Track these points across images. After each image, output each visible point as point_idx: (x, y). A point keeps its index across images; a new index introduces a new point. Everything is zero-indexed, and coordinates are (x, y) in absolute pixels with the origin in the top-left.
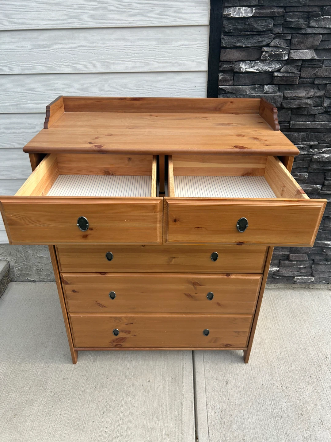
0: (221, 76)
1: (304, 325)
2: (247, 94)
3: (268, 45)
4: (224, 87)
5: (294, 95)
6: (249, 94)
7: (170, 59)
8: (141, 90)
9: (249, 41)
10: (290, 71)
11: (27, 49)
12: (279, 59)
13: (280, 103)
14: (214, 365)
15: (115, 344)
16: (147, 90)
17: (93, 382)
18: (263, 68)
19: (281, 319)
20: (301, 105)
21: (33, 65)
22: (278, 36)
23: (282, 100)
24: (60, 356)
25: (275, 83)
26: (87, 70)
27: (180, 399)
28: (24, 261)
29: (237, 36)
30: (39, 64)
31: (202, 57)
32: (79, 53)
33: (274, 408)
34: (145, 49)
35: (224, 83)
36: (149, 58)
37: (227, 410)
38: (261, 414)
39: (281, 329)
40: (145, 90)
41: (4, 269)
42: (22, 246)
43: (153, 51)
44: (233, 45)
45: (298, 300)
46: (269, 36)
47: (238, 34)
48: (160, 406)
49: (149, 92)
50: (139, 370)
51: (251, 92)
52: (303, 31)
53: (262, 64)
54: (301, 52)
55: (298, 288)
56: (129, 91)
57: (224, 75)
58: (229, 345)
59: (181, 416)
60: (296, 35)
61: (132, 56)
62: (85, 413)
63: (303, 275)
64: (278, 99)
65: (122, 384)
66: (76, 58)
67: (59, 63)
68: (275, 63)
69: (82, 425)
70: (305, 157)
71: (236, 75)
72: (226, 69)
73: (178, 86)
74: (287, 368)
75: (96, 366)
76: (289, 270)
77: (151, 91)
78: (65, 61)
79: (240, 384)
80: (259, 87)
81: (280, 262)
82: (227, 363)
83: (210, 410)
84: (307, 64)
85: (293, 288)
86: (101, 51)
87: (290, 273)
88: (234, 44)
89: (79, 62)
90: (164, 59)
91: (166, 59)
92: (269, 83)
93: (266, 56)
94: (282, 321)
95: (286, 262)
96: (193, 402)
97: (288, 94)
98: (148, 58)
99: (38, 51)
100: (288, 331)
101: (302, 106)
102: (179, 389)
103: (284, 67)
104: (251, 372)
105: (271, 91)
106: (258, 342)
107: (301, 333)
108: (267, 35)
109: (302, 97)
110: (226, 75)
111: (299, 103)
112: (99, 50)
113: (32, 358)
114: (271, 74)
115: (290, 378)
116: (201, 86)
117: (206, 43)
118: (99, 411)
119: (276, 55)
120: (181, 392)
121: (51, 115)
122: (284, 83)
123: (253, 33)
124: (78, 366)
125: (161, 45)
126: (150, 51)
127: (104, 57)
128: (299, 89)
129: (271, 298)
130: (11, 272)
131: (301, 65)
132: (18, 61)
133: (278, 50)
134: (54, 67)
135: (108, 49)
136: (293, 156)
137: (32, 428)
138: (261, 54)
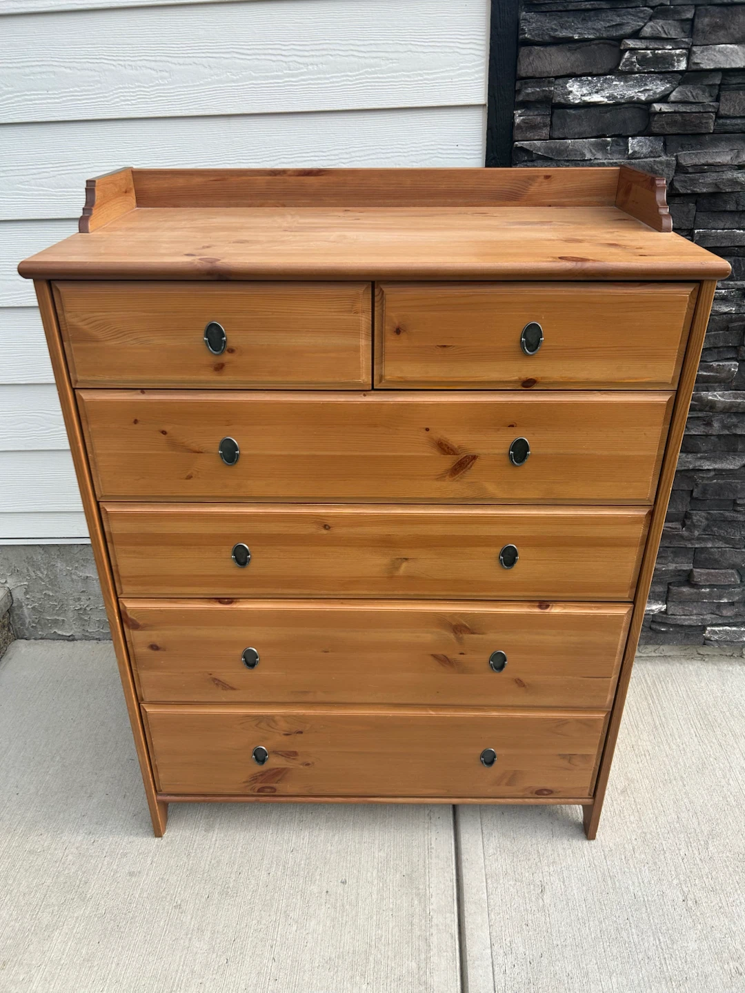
0: (520, 116)
1: (735, 745)
2: (584, 160)
3: (636, 35)
4: (526, 145)
5: (703, 161)
6: (591, 160)
7: (393, 77)
8: (324, 158)
9: (590, 24)
10: (692, 99)
11: (49, 59)
12: (664, 70)
13: (669, 182)
14: (509, 843)
15: (259, 785)
16: (337, 157)
17: (204, 882)
18: (625, 92)
19: (675, 730)
20: (721, 187)
21: (64, 99)
22: (660, 12)
23: (672, 173)
24: (123, 817)
25: (655, 129)
26: (192, 109)
27: (423, 928)
28: (46, 590)
29: (559, 14)
30: (79, 96)
31: (473, 70)
32: (173, 66)
33: (666, 956)
34: (334, 53)
35: (529, 135)
36: (343, 76)
37: (545, 961)
38: (633, 971)
39: (676, 756)
40: (333, 157)
42: (42, 552)
43: (352, 58)
44: (551, 36)
45: (715, 686)
46: (638, 12)
47: (562, 9)
48: (370, 946)
49: (343, 161)
50: (320, 854)
51: (595, 155)
53: (622, 83)
54: (720, 51)
55: (714, 655)
56: (293, 160)
57: (528, 113)
58: (546, 792)
59: (425, 972)
60: (706, 9)
61: (302, 71)
62: (180, 960)
63: (727, 622)
64: (663, 171)
65: (274, 889)
66: (165, 78)
67: (126, 92)
68: (654, 80)
70: (732, 321)
71: (558, 111)
72: (532, 98)
73: (415, 145)
74: (696, 852)
75: (213, 842)
76: (690, 609)
77: (349, 160)
78: (139, 87)
79: (575, 892)
80: (617, 141)
81: (669, 591)
82: (541, 837)
83: (500, 960)
84: (734, 82)
85: (702, 657)
86: (227, 61)
87: (694, 617)
88: (552, 33)
89: (173, 88)
90: (379, 78)
91: (385, 76)
92: (639, 132)
93: (633, 62)
94: (676, 737)
95: (685, 590)
96: (457, 936)
97: (687, 159)
98: (339, 75)
99: (75, 65)
100: (695, 761)
101: (724, 188)
102: (420, 902)
103: (677, 90)
104: (605, 864)
105: (645, 150)
106: (619, 787)
108: (634, 10)
109: (724, 165)
110: (532, 114)
111: (716, 180)
112: (220, 57)
113: (54, 822)
114: (644, 107)
115: (704, 878)
116: (472, 144)
117: (484, 34)
118: (214, 956)
119: (657, 60)
120: (424, 910)
121: (97, 201)
122: (677, 132)
123: (599, 5)
124: (168, 843)
125: (372, 42)
126: (347, 58)
127: (233, 75)
128: (716, 146)
129: (649, 681)
130: (17, 614)
131: (719, 85)
132: (28, 91)
133: (661, 47)
134: (113, 104)
135: (243, 54)
136: (712, 281)
138: (621, 57)
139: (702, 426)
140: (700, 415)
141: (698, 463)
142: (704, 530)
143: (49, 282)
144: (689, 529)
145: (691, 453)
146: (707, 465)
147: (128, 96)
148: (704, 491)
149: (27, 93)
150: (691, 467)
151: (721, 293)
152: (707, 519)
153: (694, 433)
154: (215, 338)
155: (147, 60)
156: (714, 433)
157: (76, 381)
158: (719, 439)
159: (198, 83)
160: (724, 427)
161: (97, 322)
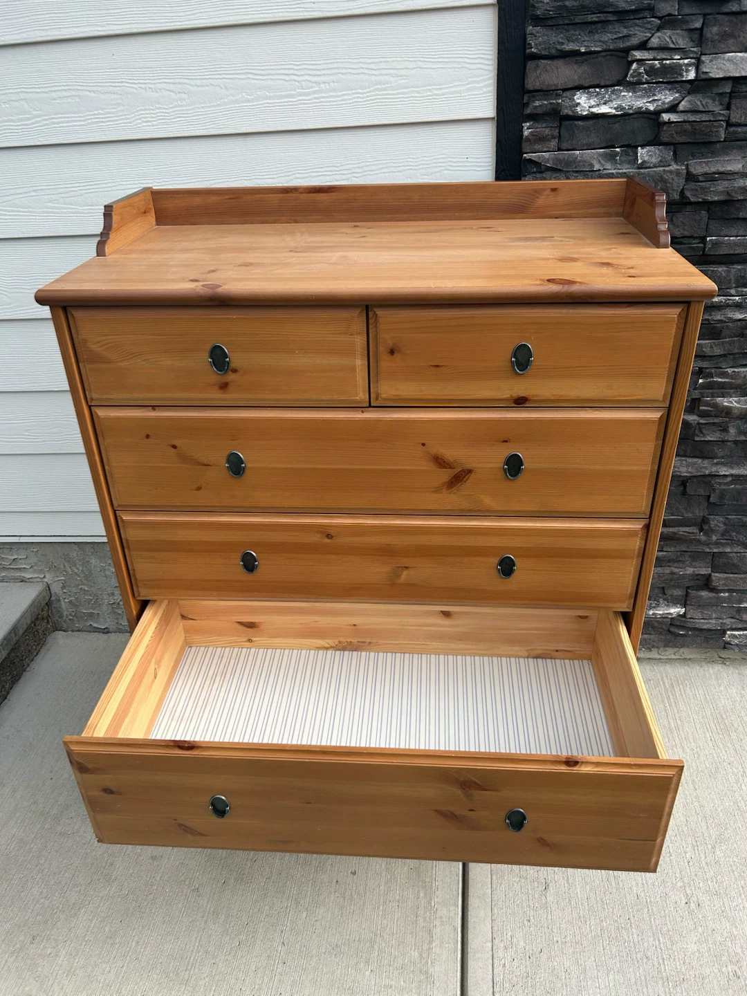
0: (528, 128)
2: (593, 171)
3: (643, 46)
4: (535, 157)
5: (713, 170)
6: (600, 170)
7: (403, 93)
8: (337, 173)
9: (597, 37)
10: (701, 108)
11: (73, 83)
12: (672, 80)
13: (679, 191)
16: (350, 172)
17: (220, 867)
18: (634, 103)
19: (690, 734)
20: (733, 194)
21: (90, 121)
22: (668, 22)
23: (682, 182)
25: (665, 139)
26: (210, 128)
27: (428, 919)
28: (81, 585)
29: (566, 27)
30: (102, 118)
31: (481, 85)
32: (191, 88)
33: (665, 956)
34: (344, 71)
35: (537, 147)
36: (353, 94)
37: (544, 956)
38: (631, 970)
40: (346, 172)
41: (38, 600)
42: (77, 549)
43: (362, 76)
44: (557, 50)
45: (734, 690)
46: (645, 23)
47: (568, 22)
48: (376, 935)
49: (355, 175)
51: (603, 166)
52: (732, 6)
53: (631, 94)
54: (729, 60)
55: (735, 659)
56: (307, 175)
57: (537, 125)
59: (427, 962)
60: (715, 18)
61: (315, 89)
62: (195, 942)
64: (673, 180)
66: (184, 100)
67: (147, 114)
68: (663, 90)
69: (186, 970)
71: (566, 123)
72: (540, 111)
73: (425, 158)
74: (703, 856)
76: (710, 613)
77: (361, 174)
78: (160, 108)
79: (578, 890)
80: (626, 151)
81: (687, 594)
83: (500, 953)
84: (745, 90)
85: (723, 661)
86: (242, 81)
87: (714, 621)
88: (558, 47)
89: (191, 109)
90: (389, 94)
91: (394, 92)
92: (648, 142)
93: (641, 73)
94: (691, 740)
95: (704, 594)
96: (459, 929)
97: (698, 167)
98: (350, 92)
99: (99, 89)
101: (736, 195)
102: (425, 894)
103: (686, 99)
105: (654, 160)
108: (641, 21)
109: (735, 173)
110: (540, 126)
111: (728, 188)
112: (236, 78)
114: (653, 117)
115: (709, 882)
116: (482, 156)
117: (491, 49)
118: (228, 938)
119: (665, 70)
120: (429, 903)
121: (114, 226)
122: (687, 141)
123: (605, 17)
125: (383, 60)
126: (356, 76)
127: (249, 95)
128: (728, 154)
129: (667, 684)
130: (55, 607)
131: (730, 93)
132: (55, 114)
133: (669, 57)
134: (135, 125)
135: (257, 75)
136: (699, 302)
137: (69, 971)
138: (629, 69)
139: (719, 432)
140: (716, 420)
141: (714, 469)
142: (722, 535)
143: (65, 309)
144: (706, 534)
145: (707, 458)
146: (724, 471)
147: (149, 117)
148: (722, 496)
150: (707, 472)
151: (735, 300)
152: (725, 524)
153: (710, 439)
154: (219, 359)
155: (166, 83)
156: (730, 439)
157: (92, 399)
158: (737, 445)
159: (215, 104)
160: (740, 432)
161: (110, 345)
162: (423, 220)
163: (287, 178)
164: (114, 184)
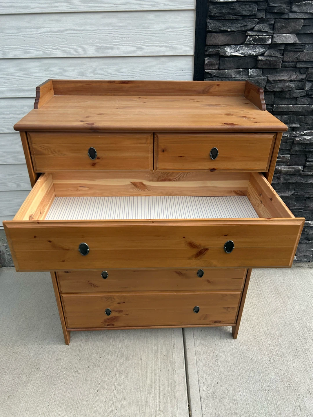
0: (207, 60)
1: (289, 301)
2: (232, 78)
3: (252, 30)
4: (209, 71)
5: (277, 79)
6: (234, 77)
7: (157, 44)
8: (130, 75)
9: (234, 25)
10: (273, 55)
11: (16, 33)
12: (262, 43)
13: (264, 86)
14: (204, 341)
15: (107, 323)
16: (135, 74)
17: (86, 361)
18: (248, 52)
19: (266, 296)
20: (284, 89)
21: (22, 49)
22: (262, 21)
23: (265, 83)
24: (52, 337)
25: (259, 66)
26: (75, 54)
29: (223, 21)
30: (28, 48)
31: (189, 42)
32: (68, 37)
33: (263, 381)
34: (133, 33)
35: (210, 67)
36: (137, 43)
37: (219, 385)
38: (251, 387)
39: (267, 306)
40: (133, 75)
43: (141, 36)
44: (219, 29)
45: (281, 278)
46: (253, 21)
47: (223, 19)
48: (153, 383)
49: (137, 76)
50: (132, 349)
51: (236, 76)
52: (285, 16)
53: (247, 48)
54: (284, 37)
56: (117, 75)
57: (210, 59)
58: (218, 322)
59: (174, 391)
60: (279, 20)
61: (120, 40)
62: (79, 392)
64: (262, 82)
65: (114, 363)
66: (64, 42)
67: (48, 47)
68: (259, 47)
69: (76, 404)
70: (288, 140)
71: (222, 59)
72: (212, 53)
73: (165, 70)
74: (274, 342)
75: (89, 346)
77: (139, 76)
78: (54, 45)
79: (229, 359)
80: (244, 70)
82: (216, 339)
83: (202, 385)
84: (289, 48)
86: (90, 35)
88: (220, 28)
89: (68, 46)
90: (151, 44)
91: (154, 43)
92: (253, 67)
93: (251, 40)
94: (267, 298)
97: (271, 78)
98: (135, 42)
99: (26, 35)
100: (273, 308)
102: (171, 365)
103: (267, 51)
104: (240, 348)
105: (255, 74)
106: (245, 318)
107: (286, 309)
108: (251, 20)
109: (285, 80)
111: (282, 86)
112: (87, 34)
113: (24, 341)
114: (255, 58)
115: (277, 352)
116: (188, 70)
117: (193, 27)
118: (92, 390)
119: (260, 39)
120: (173, 368)
121: (41, 96)
122: (267, 67)
123: (238, 18)
124: (71, 347)
125: (149, 29)
126: (138, 36)
127: (93, 41)
128: (282, 73)
129: (256, 277)
131: (284, 50)
133: (262, 35)
135: (96, 33)
136: (281, 132)
137: (26, 409)
138: (246, 38)
139: (277, 180)
140: (277, 175)
143: (26, 132)
147: (49, 49)
149: (6, 47)
153: (273, 182)
154: (92, 153)
155: (57, 34)
156: (281, 182)
157: (36, 170)
158: (283, 185)
159: (78, 44)
160: (285, 180)
161: (45, 148)
162: (166, 96)
163: (108, 76)
164: (32, 76)
